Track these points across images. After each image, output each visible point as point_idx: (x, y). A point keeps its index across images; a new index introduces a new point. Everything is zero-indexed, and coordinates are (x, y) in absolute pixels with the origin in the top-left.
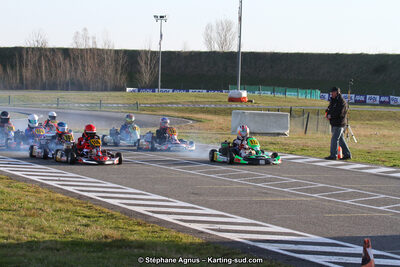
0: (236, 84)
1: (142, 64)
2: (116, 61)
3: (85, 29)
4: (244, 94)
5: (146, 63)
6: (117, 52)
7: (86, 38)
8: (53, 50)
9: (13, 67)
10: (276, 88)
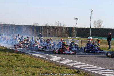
0: (90, 36)
1: (73, 31)
2: (66, 30)
3: (58, 22)
4: (91, 38)
5: (74, 31)
6: (66, 27)
7: (59, 24)
8: (50, 27)
9: (39, 31)
10: (102, 37)
